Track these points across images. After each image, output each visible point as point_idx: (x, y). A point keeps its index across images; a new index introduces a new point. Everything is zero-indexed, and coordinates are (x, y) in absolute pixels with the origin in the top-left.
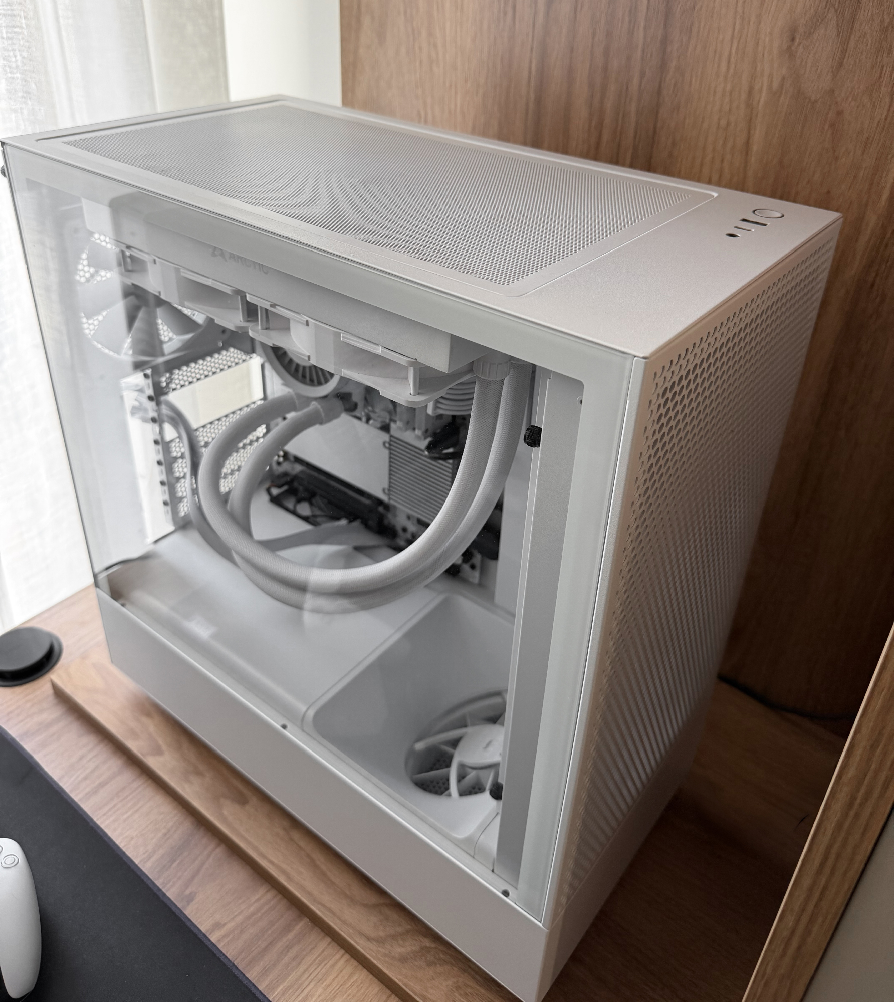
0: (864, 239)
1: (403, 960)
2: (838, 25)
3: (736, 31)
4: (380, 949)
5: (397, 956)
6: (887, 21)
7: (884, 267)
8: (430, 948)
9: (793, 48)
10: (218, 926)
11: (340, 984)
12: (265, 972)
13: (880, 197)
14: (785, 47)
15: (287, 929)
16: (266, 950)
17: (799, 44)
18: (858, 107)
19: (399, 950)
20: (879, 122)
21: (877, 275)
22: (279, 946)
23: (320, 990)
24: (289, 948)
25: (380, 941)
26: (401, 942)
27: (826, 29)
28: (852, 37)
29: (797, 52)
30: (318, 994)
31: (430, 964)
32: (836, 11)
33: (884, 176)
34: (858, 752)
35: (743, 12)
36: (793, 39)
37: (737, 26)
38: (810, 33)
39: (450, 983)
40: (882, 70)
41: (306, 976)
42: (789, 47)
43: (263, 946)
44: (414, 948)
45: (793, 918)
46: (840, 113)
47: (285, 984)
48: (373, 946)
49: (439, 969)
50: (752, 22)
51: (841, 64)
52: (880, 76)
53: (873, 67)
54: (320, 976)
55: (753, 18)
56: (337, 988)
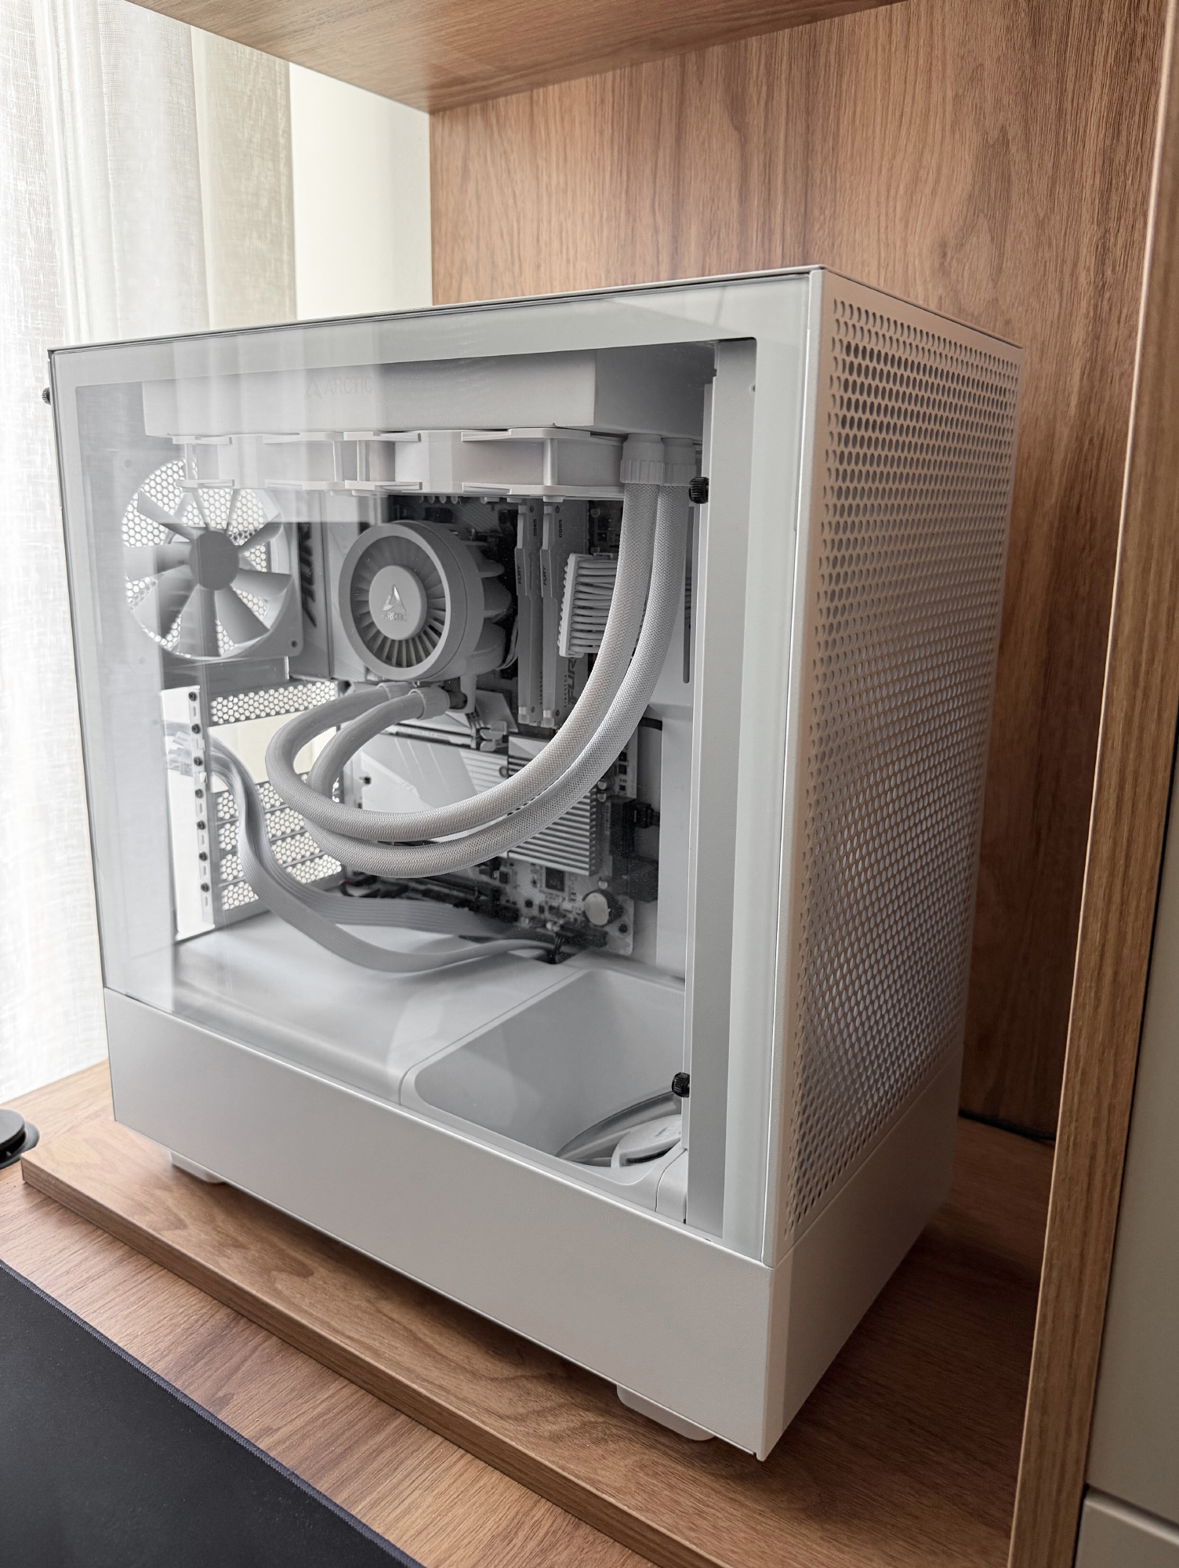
0: (1058, 458)
1: (556, 1438)
2: (990, 230)
3: (882, 261)
4: (522, 1429)
5: (546, 1434)
6: (1041, 215)
7: (1087, 485)
8: (596, 1422)
9: (946, 264)
10: (268, 1431)
11: (460, 1490)
12: (342, 1483)
13: (1068, 405)
14: (937, 265)
15: (377, 1428)
16: (343, 1456)
17: (952, 259)
18: (1027, 311)
19: (548, 1427)
20: (1052, 322)
21: (1081, 496)
22: (364, 1449)
23: (430, 1499)
24: (379, 1451)
25: (520, 1419)
26: (551, 1418)
27: (978, 238)
28: (1008, 238)
29: (950, 267)
30: (427, 1503)
31: (597, 1442)
32: (986, 216)
33: (1068, 380)
34: (1130, 589)
35: (887, 239)
36: (944, 255)
37: (883, 255)
38: (962, 245)
39: (629, 1462)
40: (1045, 266)
41: (406, 1483)
42: (942, 264)
43: (339, 1450)
44: (572, 1425)
45: (1099, 924)
46: (1007, 322)
47: (374, 1495)
48: (509, 1426)
49: (612, 1446)
50: (897, 248)
51: (1000, 269)
52: (1045, 275)
53: (1035, 264)
54: (427, 1483)
55: (898, 244)
56: (455, 1496)
